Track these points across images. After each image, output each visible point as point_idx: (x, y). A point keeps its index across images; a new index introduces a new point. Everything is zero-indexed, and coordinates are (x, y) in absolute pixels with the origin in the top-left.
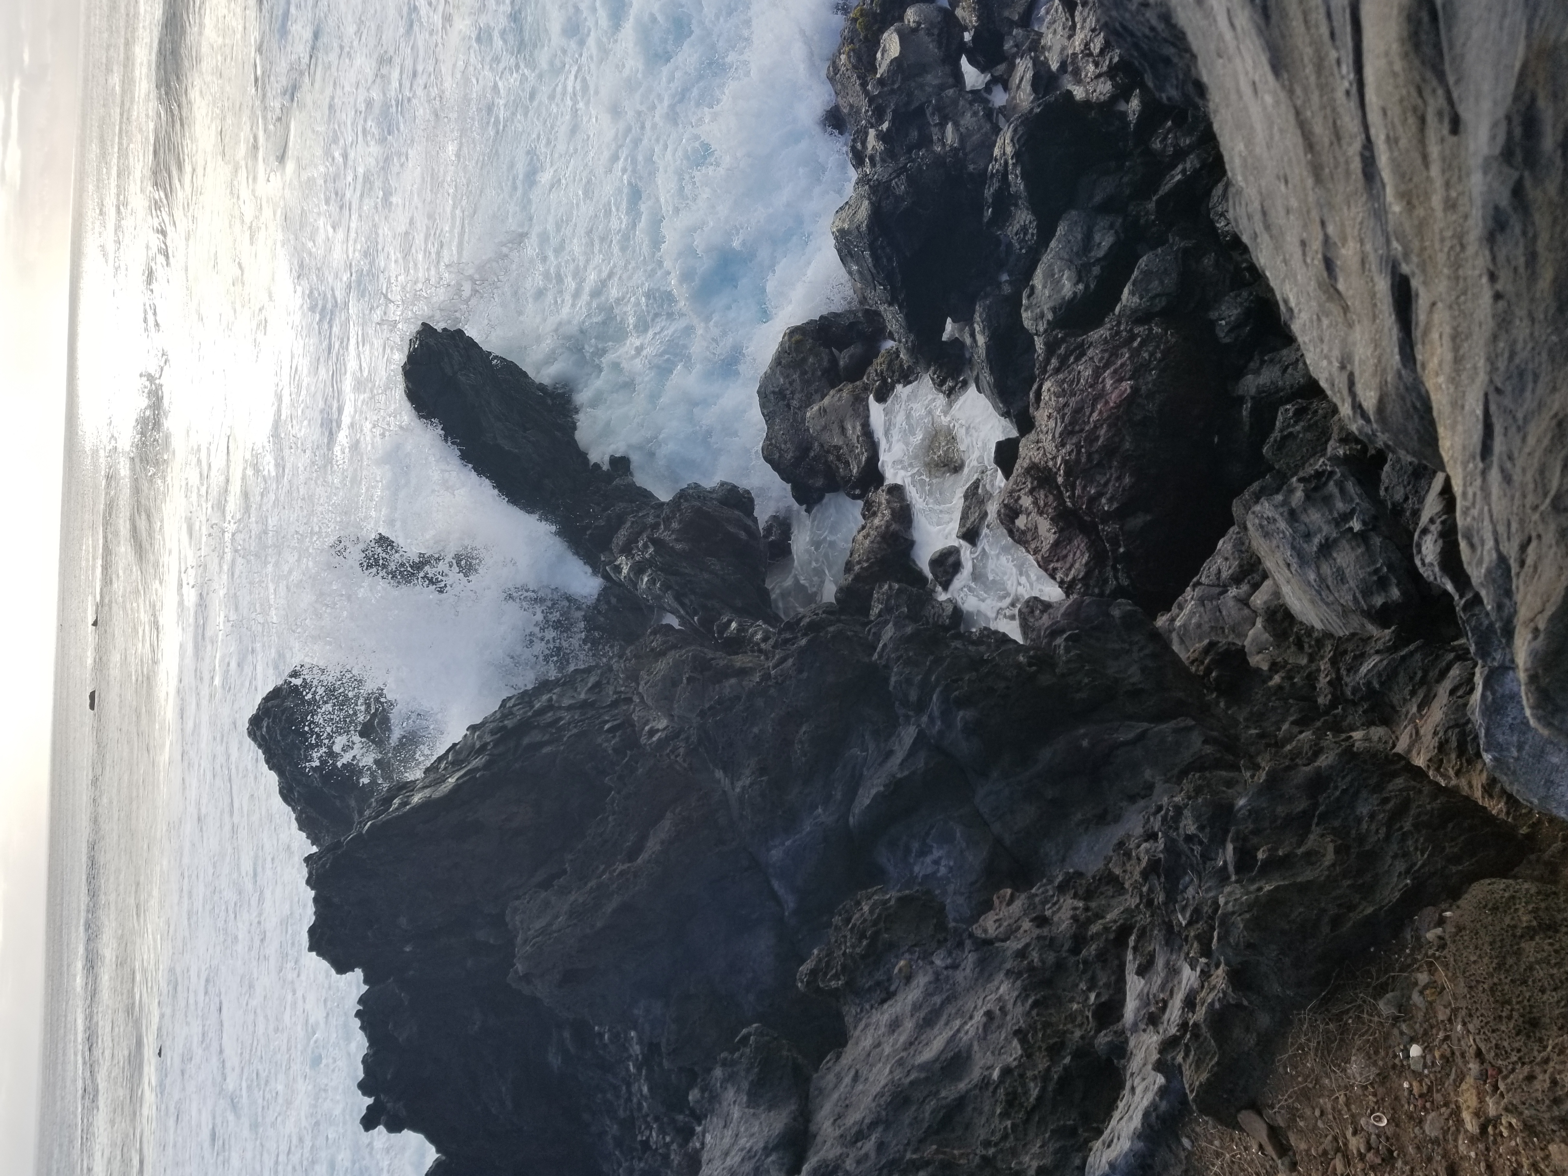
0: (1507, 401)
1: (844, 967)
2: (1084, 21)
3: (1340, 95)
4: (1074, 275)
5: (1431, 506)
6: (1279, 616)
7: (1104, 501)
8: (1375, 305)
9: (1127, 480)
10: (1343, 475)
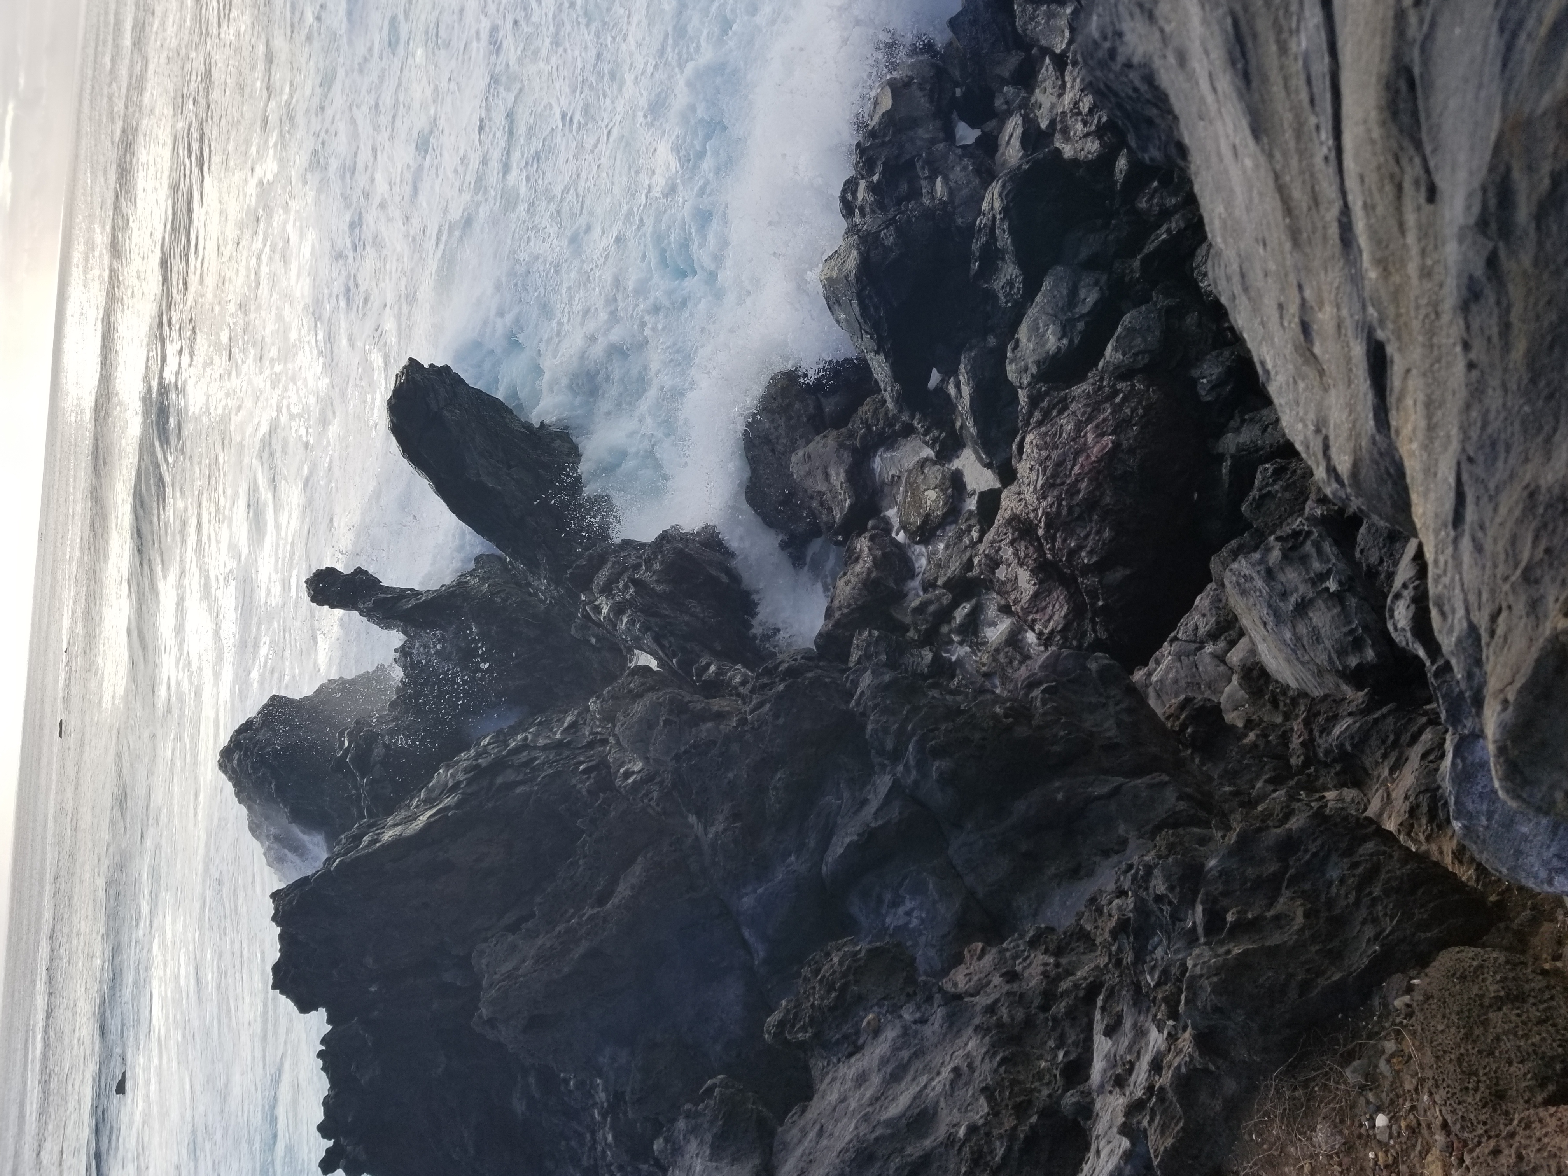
0: (1480, 471)
1: (812, 1019)
2: (1074, 80)
3: (1318, 160)
4: (1058, 329)
5: (1404, 572)
6: (1255, 673)
7: (1083, 554)
8: (1350, 370)
9: (1107, 534)
10: (1320, 535)
